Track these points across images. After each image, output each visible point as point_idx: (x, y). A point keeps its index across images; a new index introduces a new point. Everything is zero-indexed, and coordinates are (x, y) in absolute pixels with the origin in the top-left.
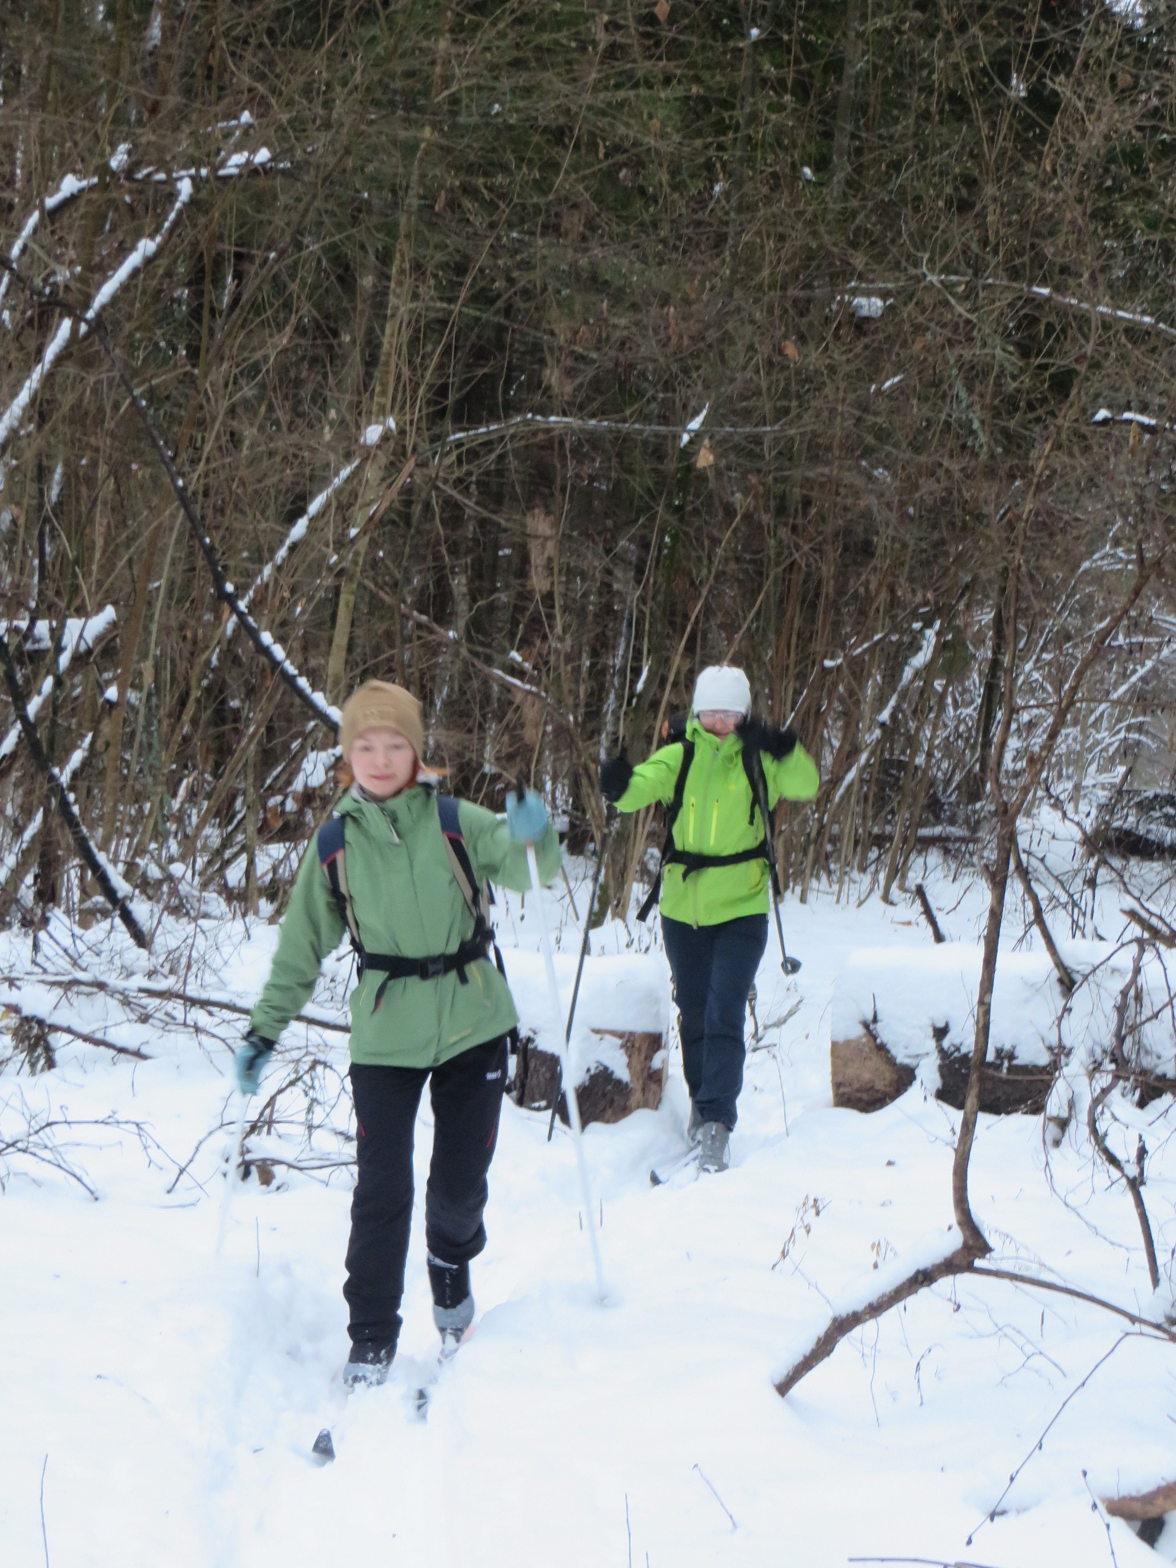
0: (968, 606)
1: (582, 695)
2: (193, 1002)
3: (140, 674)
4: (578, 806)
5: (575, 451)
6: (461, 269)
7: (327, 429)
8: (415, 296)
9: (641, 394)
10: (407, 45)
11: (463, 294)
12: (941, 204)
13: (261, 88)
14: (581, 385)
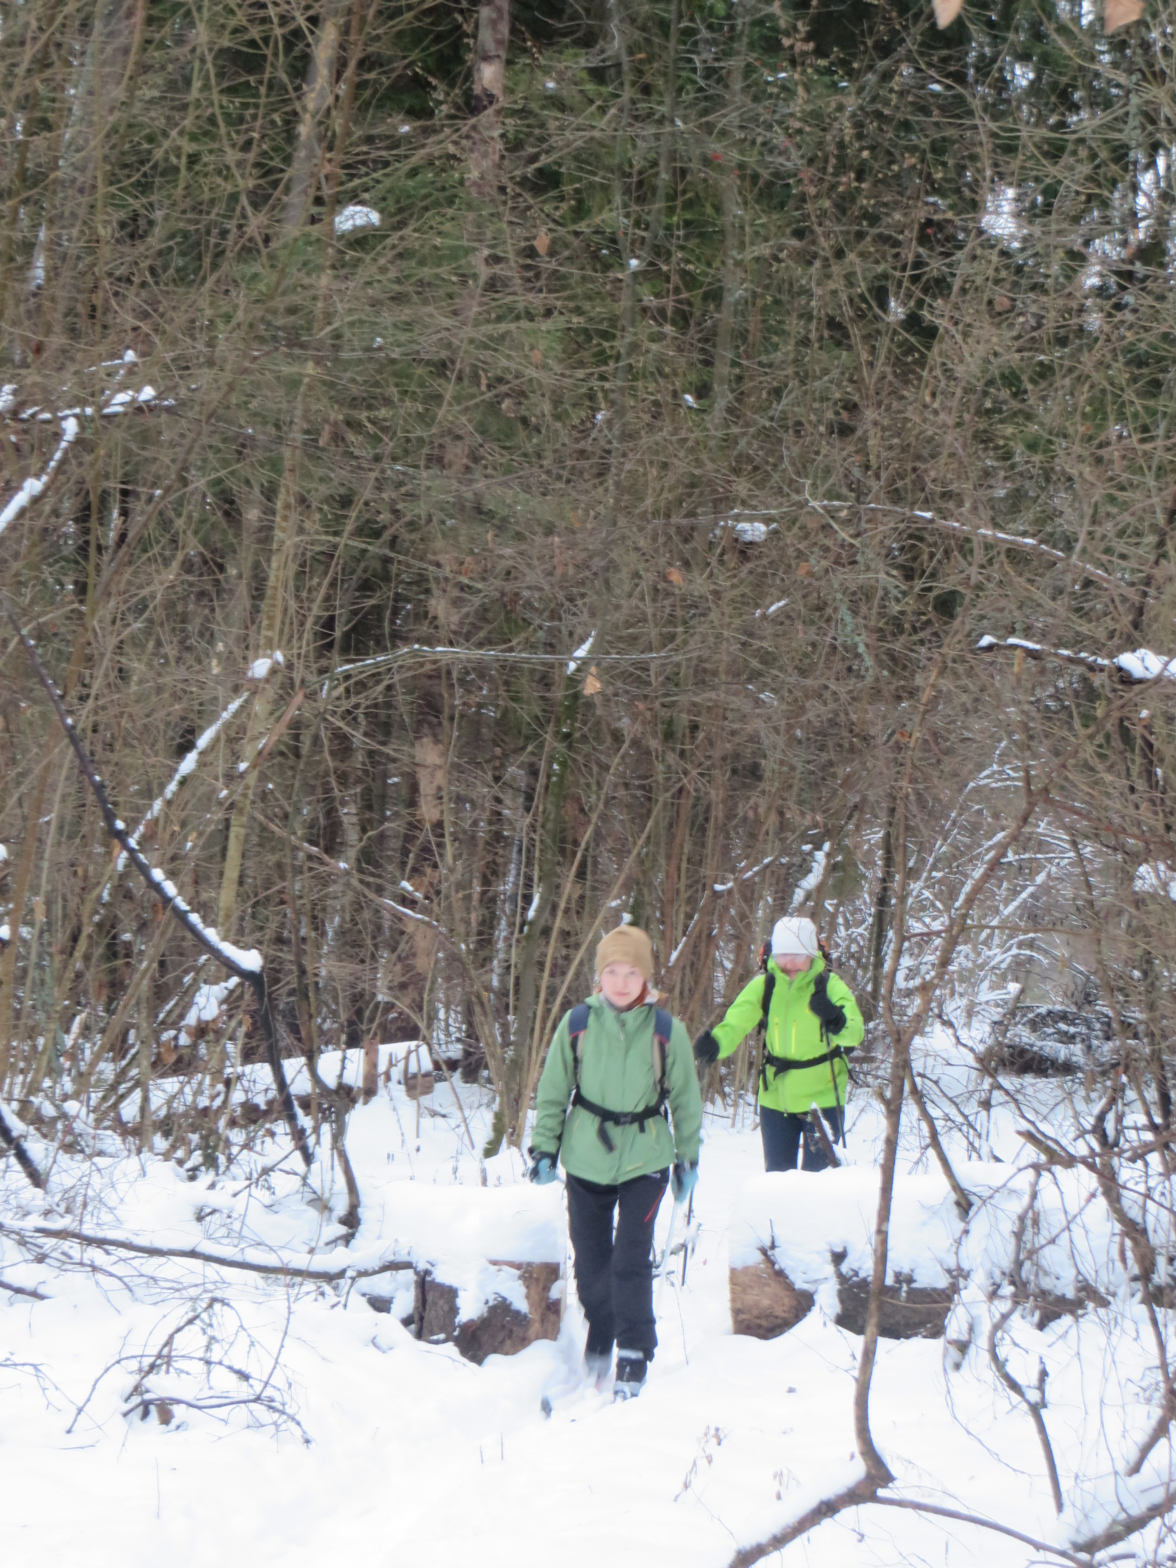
0: (858, 827)
1: (474, 924)
2: (90, 1241)
3: (32, 911)
4: (472, 1034)
5: (462, 681)
6: (346, 502)
7: (214, 662)
8: (301, 530)
9: (527, 623)
10: (287, 282)
11: (350, 526)
12: (822, 429)
13: (145, 327)
14: (467, 615)
